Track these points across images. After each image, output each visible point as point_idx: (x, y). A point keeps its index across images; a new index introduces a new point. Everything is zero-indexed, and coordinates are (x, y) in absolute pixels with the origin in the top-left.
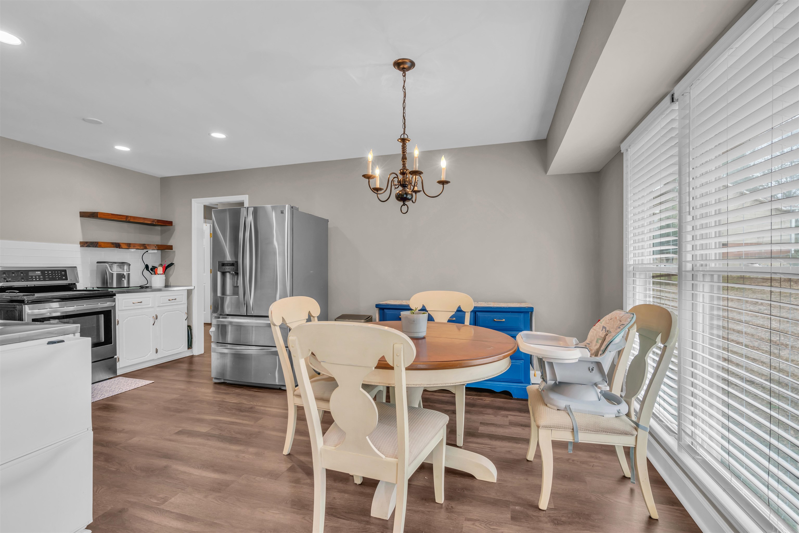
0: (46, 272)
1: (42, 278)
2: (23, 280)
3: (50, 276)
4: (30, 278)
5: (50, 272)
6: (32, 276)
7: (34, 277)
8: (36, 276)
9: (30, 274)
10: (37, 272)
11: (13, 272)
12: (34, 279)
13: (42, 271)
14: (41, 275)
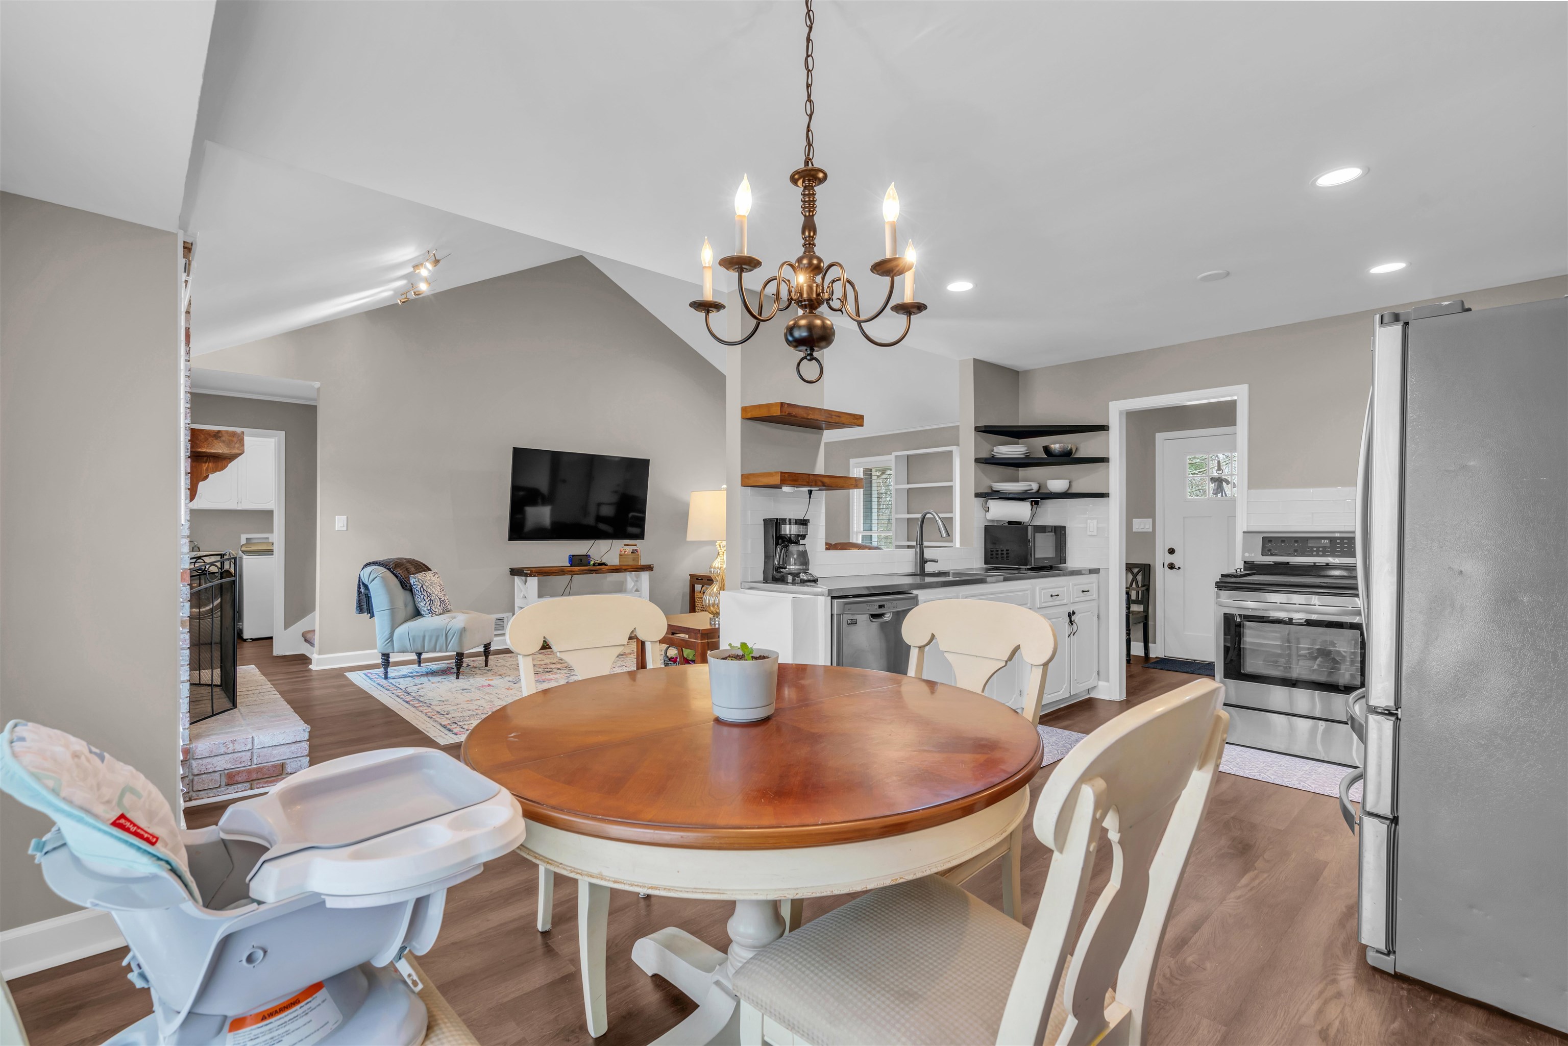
0: (1338, 541)
1: (1328, 551)
2: (1296, 554)
3: (1346, 548)
4: (1308, 551)
5: (1346, 541)
6: (1312, 548)
7: (1315, 549)
8: (1318, 548)
9: (1311, 544)
10: (1323, 541)
11: (1283, 540)
12: (1315, 553)
13: (1332, 540)
14: (1328, 545)
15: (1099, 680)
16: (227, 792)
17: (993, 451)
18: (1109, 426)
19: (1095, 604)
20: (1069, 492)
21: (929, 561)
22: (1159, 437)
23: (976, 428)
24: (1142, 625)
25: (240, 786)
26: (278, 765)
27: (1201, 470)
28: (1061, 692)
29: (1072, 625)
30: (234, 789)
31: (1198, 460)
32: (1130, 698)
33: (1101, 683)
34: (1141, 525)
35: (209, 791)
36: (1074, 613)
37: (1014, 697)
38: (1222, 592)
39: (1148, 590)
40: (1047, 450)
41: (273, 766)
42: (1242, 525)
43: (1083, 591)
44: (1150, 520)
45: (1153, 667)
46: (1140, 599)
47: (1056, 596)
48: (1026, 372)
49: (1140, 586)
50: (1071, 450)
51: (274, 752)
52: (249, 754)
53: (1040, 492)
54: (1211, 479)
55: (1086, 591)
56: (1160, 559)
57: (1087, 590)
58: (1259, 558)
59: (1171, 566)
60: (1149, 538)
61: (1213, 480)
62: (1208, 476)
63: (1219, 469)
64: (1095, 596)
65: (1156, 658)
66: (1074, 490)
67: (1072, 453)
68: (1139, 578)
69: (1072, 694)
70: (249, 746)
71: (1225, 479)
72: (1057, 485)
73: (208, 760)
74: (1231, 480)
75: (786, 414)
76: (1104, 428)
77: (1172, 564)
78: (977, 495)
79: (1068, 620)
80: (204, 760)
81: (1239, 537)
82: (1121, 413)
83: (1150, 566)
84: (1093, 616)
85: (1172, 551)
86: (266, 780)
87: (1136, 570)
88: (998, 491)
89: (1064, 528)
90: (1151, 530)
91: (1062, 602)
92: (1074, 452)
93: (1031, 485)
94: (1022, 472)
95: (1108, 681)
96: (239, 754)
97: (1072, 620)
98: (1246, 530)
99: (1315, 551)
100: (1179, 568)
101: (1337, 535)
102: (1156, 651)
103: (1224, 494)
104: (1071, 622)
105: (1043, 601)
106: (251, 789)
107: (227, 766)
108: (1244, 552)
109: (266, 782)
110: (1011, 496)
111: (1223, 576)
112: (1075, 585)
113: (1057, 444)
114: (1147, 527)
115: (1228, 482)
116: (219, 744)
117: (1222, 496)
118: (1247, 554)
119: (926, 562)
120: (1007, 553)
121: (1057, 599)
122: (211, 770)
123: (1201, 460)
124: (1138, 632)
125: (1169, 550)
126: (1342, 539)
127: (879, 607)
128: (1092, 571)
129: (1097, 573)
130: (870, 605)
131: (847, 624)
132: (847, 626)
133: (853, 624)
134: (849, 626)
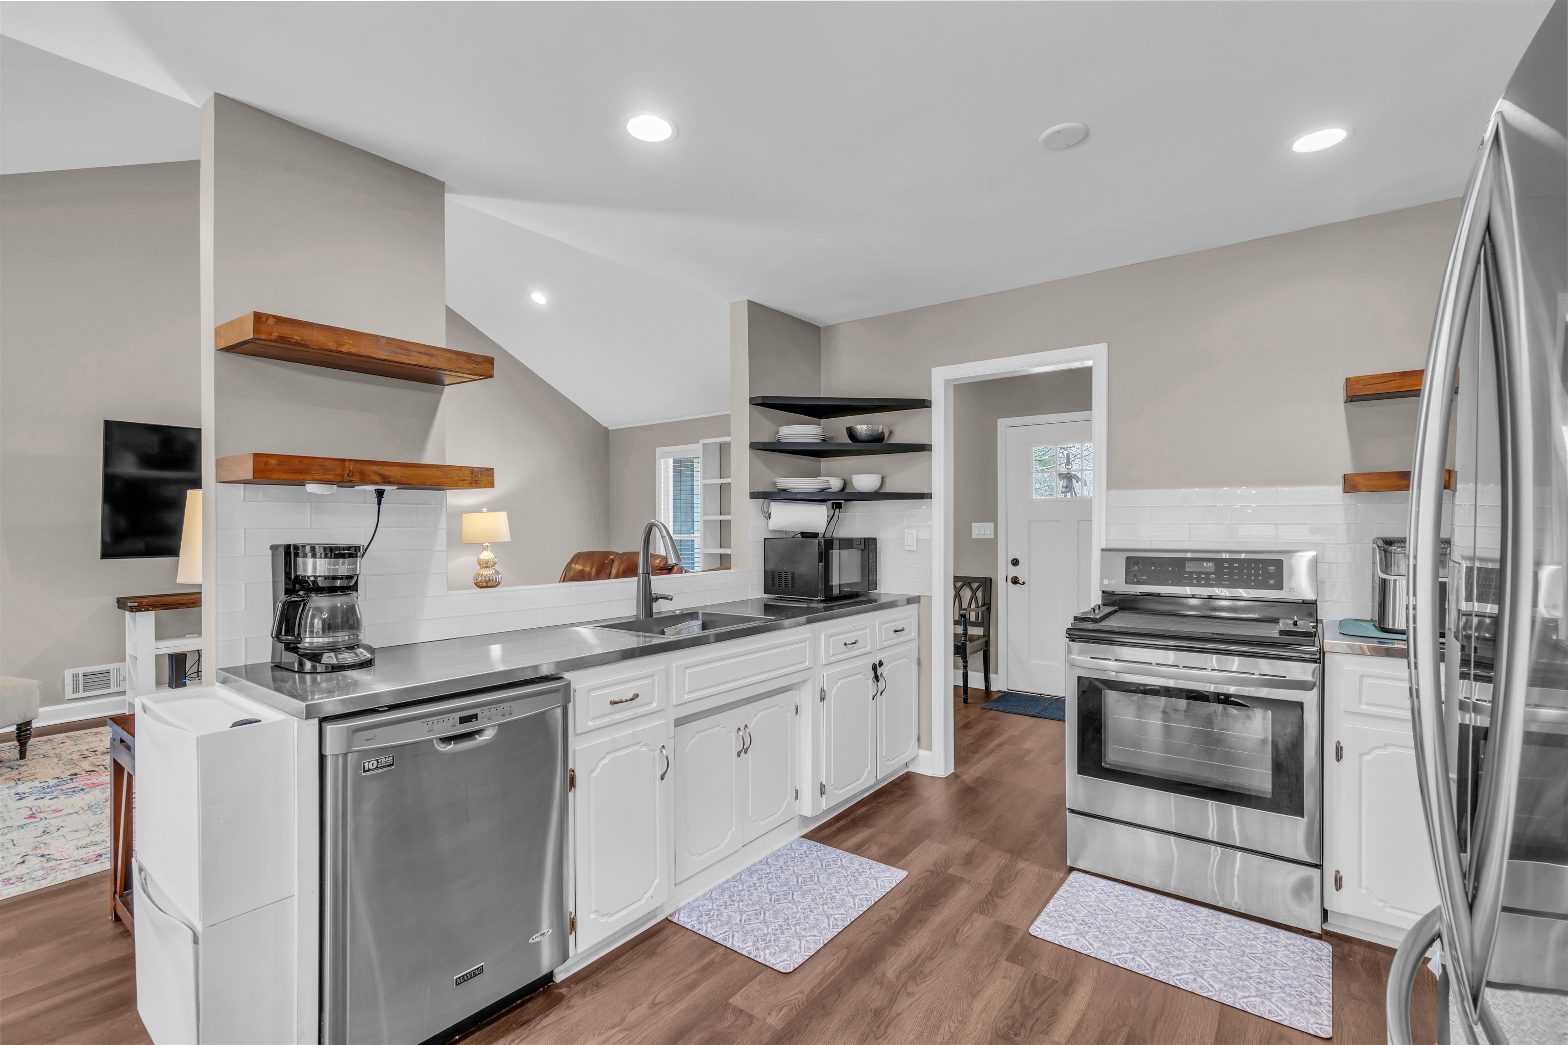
0: (1226, 565)
1: (1213, 580)
2: (1170, 582)
3: (1236, 574)
4: (1186, 578)
5: (1236, 565)
6: (1191, 573)
7: (1195, 576)
8: (1199, 573)
9: (1189, 567)
10: (1206, 564)
11: (1155, 561)
12: (1195, 582)
13: (1219, 562)
14: (1213, 570)
15: (919, 747)
17: (778, 433)
18: (931, 401)
19: (914, 645)
20: (883, 491)
21: (662, 598)
22: (1002, 423)
23: (751, 399)
24: (982, 652)
27: (1049, 467)
28: (862, 780)
29: (878, 681)
31: (1047, 457)
32: (959, 770)
33: (922, 752)
34: (981, 530)
36: (881, 664)
37: (785, 803)
38: (1076, 646)
39: (989, 609)
40: (851, 433)
42: (1099, 540)
43: (896, 631)
44: (992, 524)
45: (993, 708)
46: (980, 620)
47: (853, 644)
48: (828, 328)
49: (980, 605)
50: (882, 433)
53: (847, 491)
54: (1059, 475)
55: (900, 631)
56: (1002, 572)
57: (901, 629)
58: (1120, 585)
59: (1015, 581)
60: (990, 546)
61: (1062, 476)
62: (1056, 471)
63: (1068, 462)
64: (914, 634)
65: (999, 691)
66: (889, 488)
67: (884, 437)
68: (979, 594)
69: (878, 778)
71: (1074, 475)
72: (865, 482)
74: (1082, 477)
75: (273, 337)
76: (923, 404)
77: (1016, 578)
78: (754, 495)
79: (873, 675)
81: (1096, 555)
82: (947, 382)
83: (991, 580)
84: (911, 662)
85: (1015, 562)
87: (975, 585)
88: (785, 490)
89: (874, 540)
90: (992, 537)
91: (863, 651)
92: (886, 436)
93: (828, 481)
94: (825, 464)
95: (930, 748)
97: (879, 674)
98: (1104, 547)
99: (1195, 579)
100: (1024, 583)
101: (1224, 556)
102: (999, 684)
103: (1074, 495)
104: (876, 678)
105: (831, 654)
108: (1102, 579)
110: (798, 497)
111: (1076, 619)
112: (884, 624)
113: (863, 425)
114: (988, 532)
115: (1078, 480)
117: (1071, 495)
118: (1106, 582)
119: (657, 599)
120: (793, 579)
121: (854, 648)
123: (1049, 457)
124: (976, 660)
125: (1012, 561)
126: (1231, 561)
127: (463, 720)
128: (910, 601)
129: (914, 602)
130: (435, 722)
131: (365, 771)
132: (364, 774)
133: (384, 767)
134: (369, 773)
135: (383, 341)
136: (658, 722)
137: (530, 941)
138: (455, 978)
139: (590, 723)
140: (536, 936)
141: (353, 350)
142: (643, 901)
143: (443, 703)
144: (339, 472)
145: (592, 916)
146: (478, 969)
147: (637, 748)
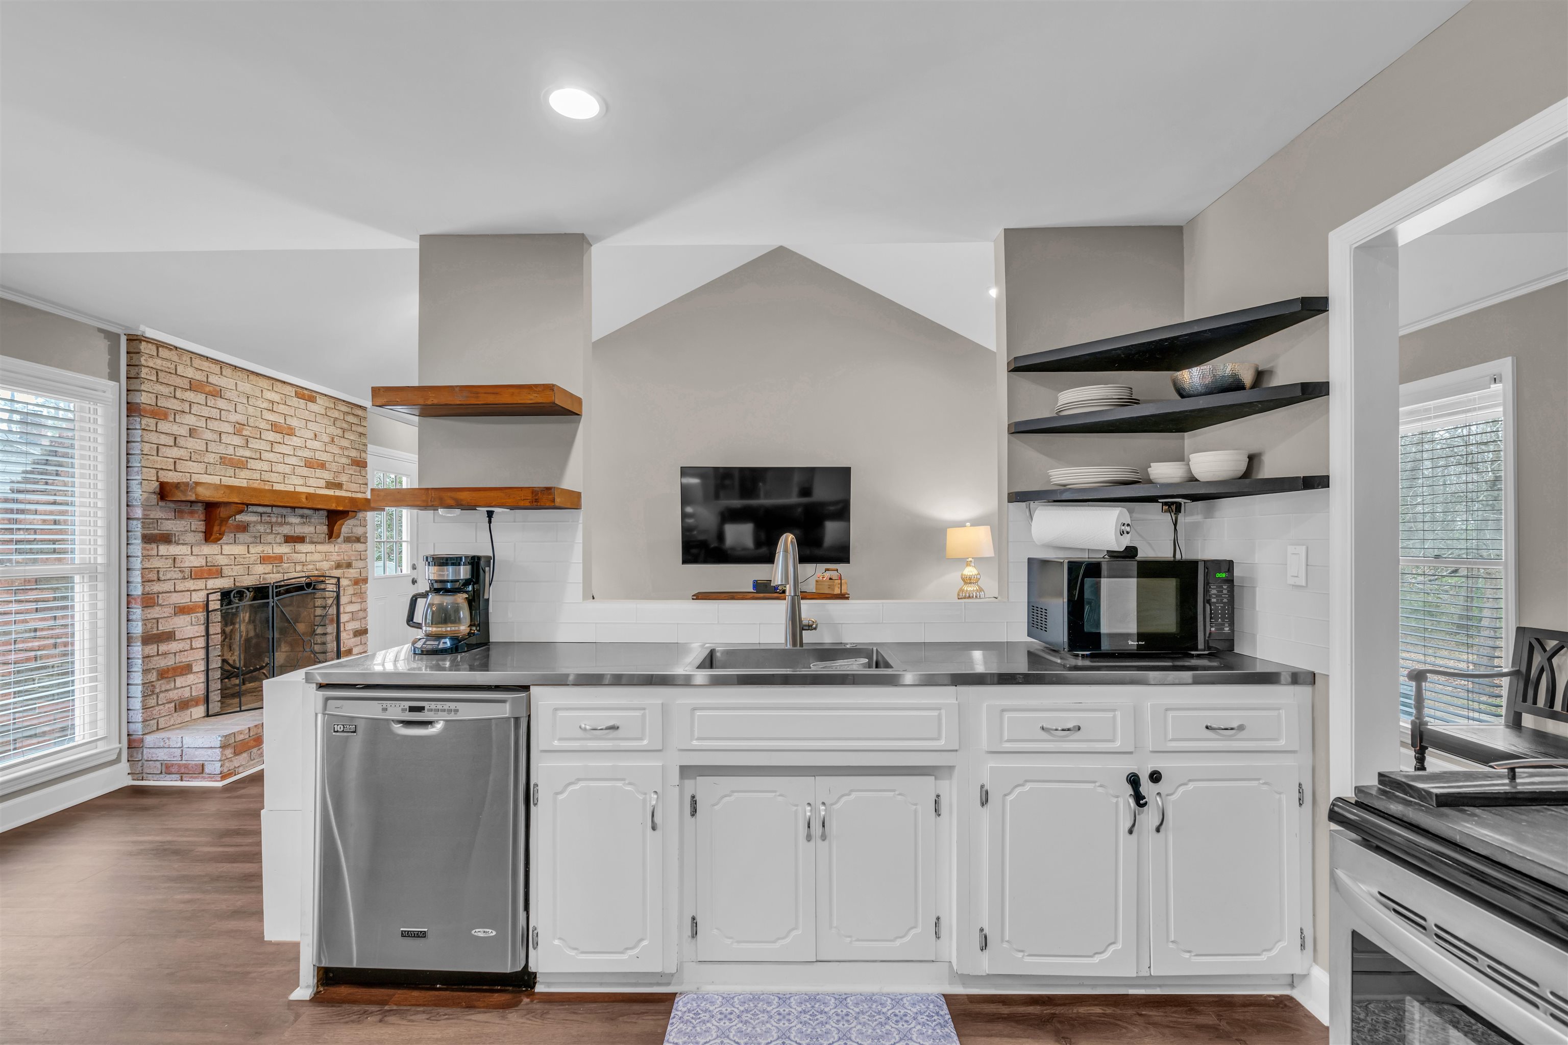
16: (164, 779)
18: (1328, 300)
19: (1288, 762)
23: (1011, 363)
25: (173, 776)
26: (200, 764)
29: (1142, 805)
30: (170, 777)
35: (154, 775)
36: (1156, 777)
41: (196, 765)
43: (1214, 728)
47: (1067, 730)
51: (196, 753)
52: (179, 750)
55: (1229, 729)
57: (1233, 726)
70: (179, 745)
73: (153, 750)
78: (1010, 497)
79: (1129, 791)
80: (151, 749)
86: (191, 775)
88: (1060, 488)
89: (1226, 564)
96: (174, 750)
97: (1146, 794)
104: (1139, 800)
106: (182, 780)
107: (165, 758)
109: (191, 777)
112: (1170, 710)
116: (159, 739)
120: (1046, 618)
122: (154, 759)
127: (412, 709)
128: (1297, 678)
129: (1304, 683)
130: (393, 705)
131: (334, 732)
132: (334, 734)
133: (348, 732)
134: (338, 734)
135: (457, 389)
136: (655, 763)
137: (473, 932)
138: (402, 929)
139: (556, 743)
140: (479, 930)
141: (435, 401)
142: (625, 957)
143: (400, 691)
144: (424, 499)
145: (556, 942)
146: (421, 932)
147: (619, 784)
